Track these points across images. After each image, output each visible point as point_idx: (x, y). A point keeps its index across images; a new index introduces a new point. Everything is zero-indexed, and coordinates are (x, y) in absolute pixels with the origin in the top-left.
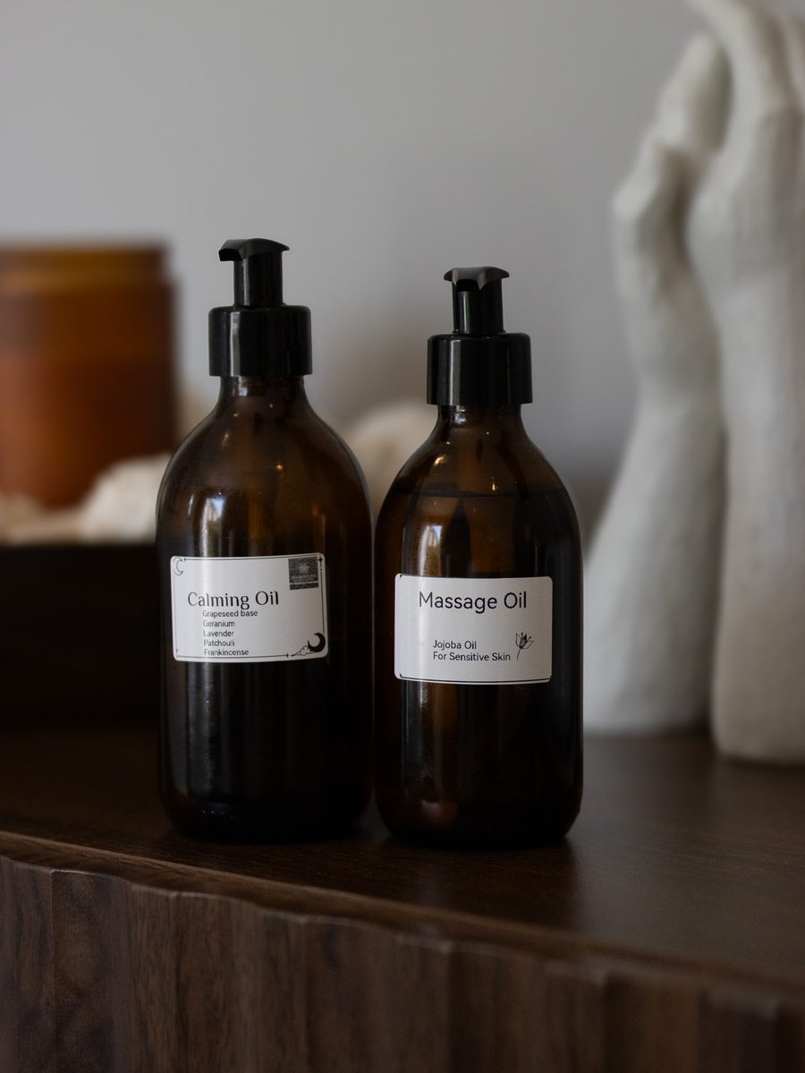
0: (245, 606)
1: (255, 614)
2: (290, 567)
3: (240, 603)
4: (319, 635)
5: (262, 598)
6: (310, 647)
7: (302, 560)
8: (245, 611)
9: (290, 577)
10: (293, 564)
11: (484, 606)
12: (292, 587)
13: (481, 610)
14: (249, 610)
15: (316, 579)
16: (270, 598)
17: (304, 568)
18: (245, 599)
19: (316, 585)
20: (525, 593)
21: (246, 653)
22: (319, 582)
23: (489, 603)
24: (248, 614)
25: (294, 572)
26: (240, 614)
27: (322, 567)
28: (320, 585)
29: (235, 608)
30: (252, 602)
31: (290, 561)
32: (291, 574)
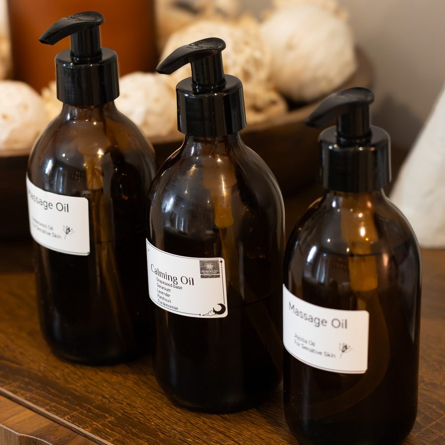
0: (175, 283)
1: (181, 288)
2: (200, 265)
3: (173, 280)
4: (221, 304)
5: (184, 280)
6: (214, 311)
7: (208, 262)
8: (176, 285)
9: (201, 271)
10: (202, 263)
11: (319, 323)
12: (202, 277)
13: (318, 325)
14: (178, 285)
15: (218, 273)
16: (189, 281)
17: (210, 266)
18: (175, 279)
19: (219, 276)
20: (346, 321)
21: (176, 308)
22: (221, 274)
23: (322, 322)
24: (177, 287)
25: (203, 268)
26: (173, 286)
27: (222, 266)
28: (221, 276)
29: (170, 282)
30: (179, 280)
31: (200, 261)
32: (201, 269)
